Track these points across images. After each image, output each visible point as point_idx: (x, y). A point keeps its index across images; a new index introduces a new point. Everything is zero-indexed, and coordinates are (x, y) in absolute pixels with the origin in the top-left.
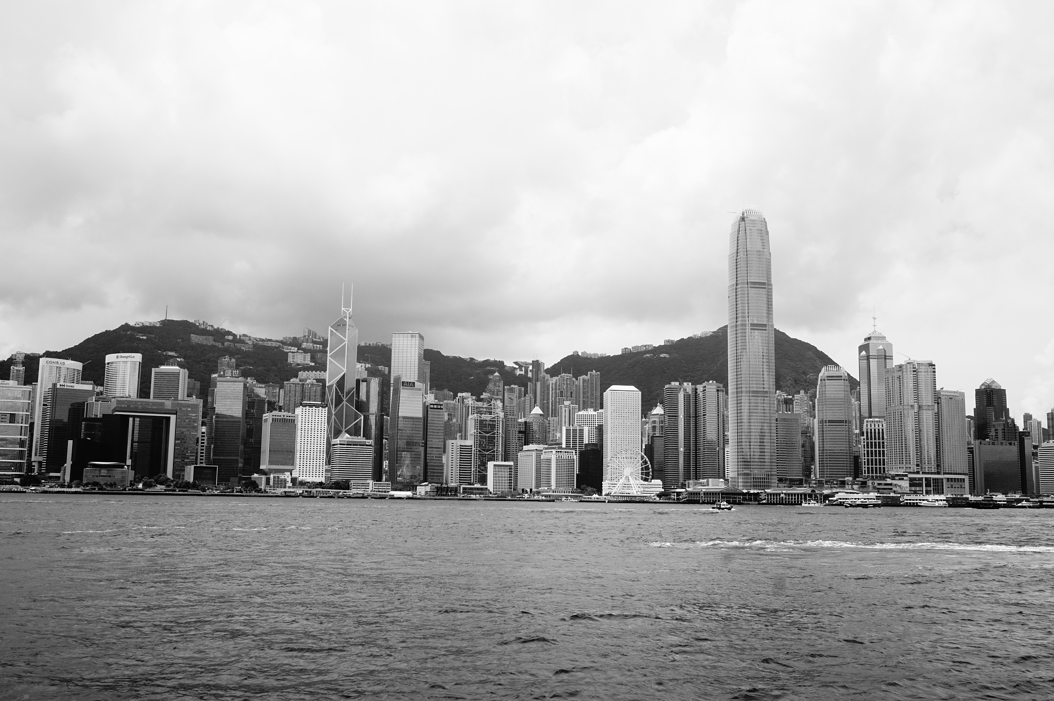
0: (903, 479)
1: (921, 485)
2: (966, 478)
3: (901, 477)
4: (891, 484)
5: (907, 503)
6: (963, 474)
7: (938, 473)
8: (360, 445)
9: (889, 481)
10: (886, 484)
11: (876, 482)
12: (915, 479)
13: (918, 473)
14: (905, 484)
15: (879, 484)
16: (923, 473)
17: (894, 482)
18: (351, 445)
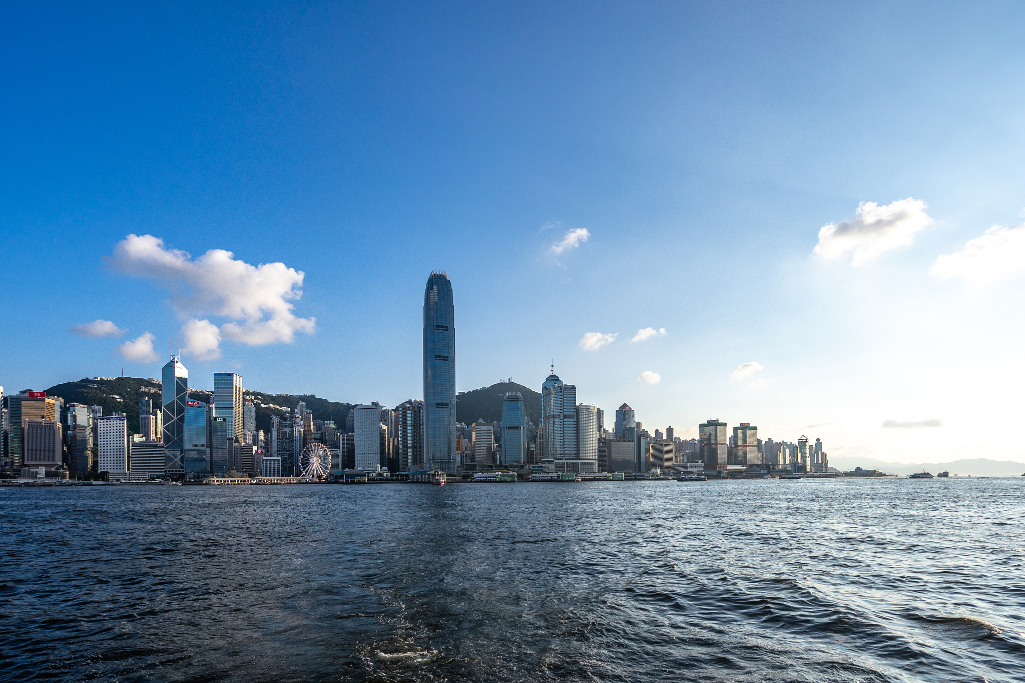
0: (550, 464)
1: (563, 467)
2: (596, 463)
3: (550, 463)
4: (542, 467)
5: (534, 479)
6: (593, 460)
7: (576, 459)
8: (152, 447)
9: (540, 465)
10: (538, 467)
11: (531, 466)
12: (559, 463)
13: (562, 459)
14: (552, 467)
15: (533, 467)
16: (566, 459)
17: (544, 465)
18: (144, 447)
